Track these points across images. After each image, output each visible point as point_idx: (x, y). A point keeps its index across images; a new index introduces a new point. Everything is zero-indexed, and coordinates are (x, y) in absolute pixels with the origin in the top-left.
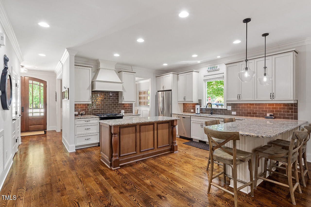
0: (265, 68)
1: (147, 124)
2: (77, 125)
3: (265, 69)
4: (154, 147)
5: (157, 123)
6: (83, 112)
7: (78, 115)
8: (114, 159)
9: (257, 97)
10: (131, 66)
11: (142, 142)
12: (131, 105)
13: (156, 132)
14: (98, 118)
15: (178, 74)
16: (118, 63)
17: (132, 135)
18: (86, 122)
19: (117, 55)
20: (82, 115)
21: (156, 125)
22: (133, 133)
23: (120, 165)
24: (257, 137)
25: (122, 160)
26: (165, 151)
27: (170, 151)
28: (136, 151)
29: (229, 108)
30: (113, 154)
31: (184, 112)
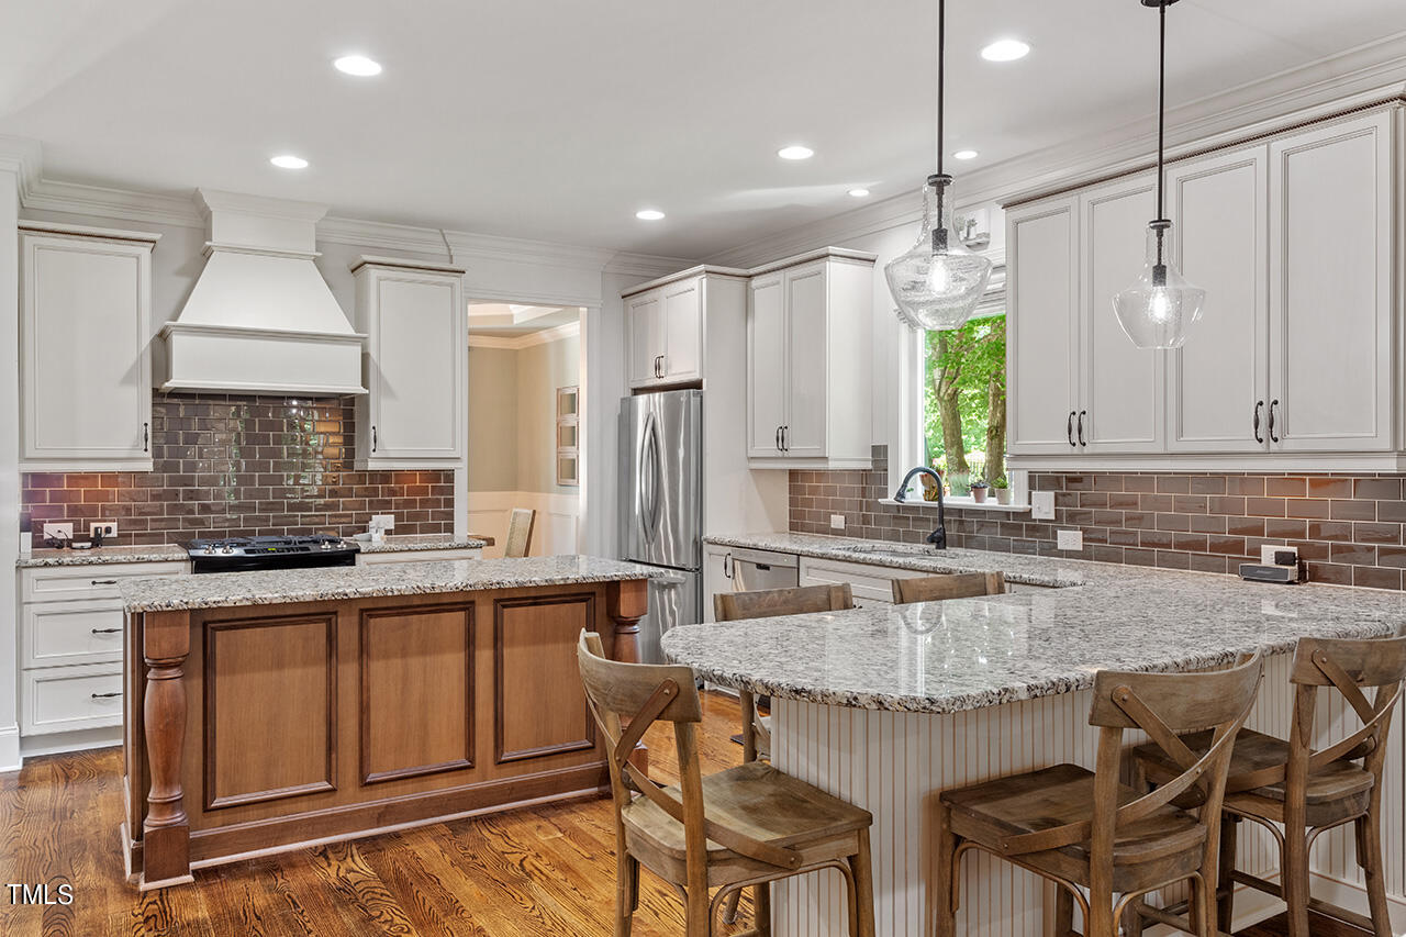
0: (1161, 225)
1: (417, 602)
2: (35, 608)
3: (1160, 235)
4: (471, 757)
5: (497, 601)
6: (104, 525)
7: (70, 546)
8: (152, 822)
9: (1180, 432)
10: (441, 227)
11: (377, 717)
12: (441, 481)
13: (484, 657)
14: (183, 564)
15: (750, 276)
16: (335, 213)
17: (299, 672)
18: (95, 587)
19: (289, 162)
20: (97, 541)
21: (484, 614)
22: (305, 664)
23: (193, 865)
24: (849, 704)
25: (226, 829)
26: (555, 785)
27: (598, 786)
28: (329, 780)
29: (1044, 506)
30: (152, 796)
31: (794, 527)
